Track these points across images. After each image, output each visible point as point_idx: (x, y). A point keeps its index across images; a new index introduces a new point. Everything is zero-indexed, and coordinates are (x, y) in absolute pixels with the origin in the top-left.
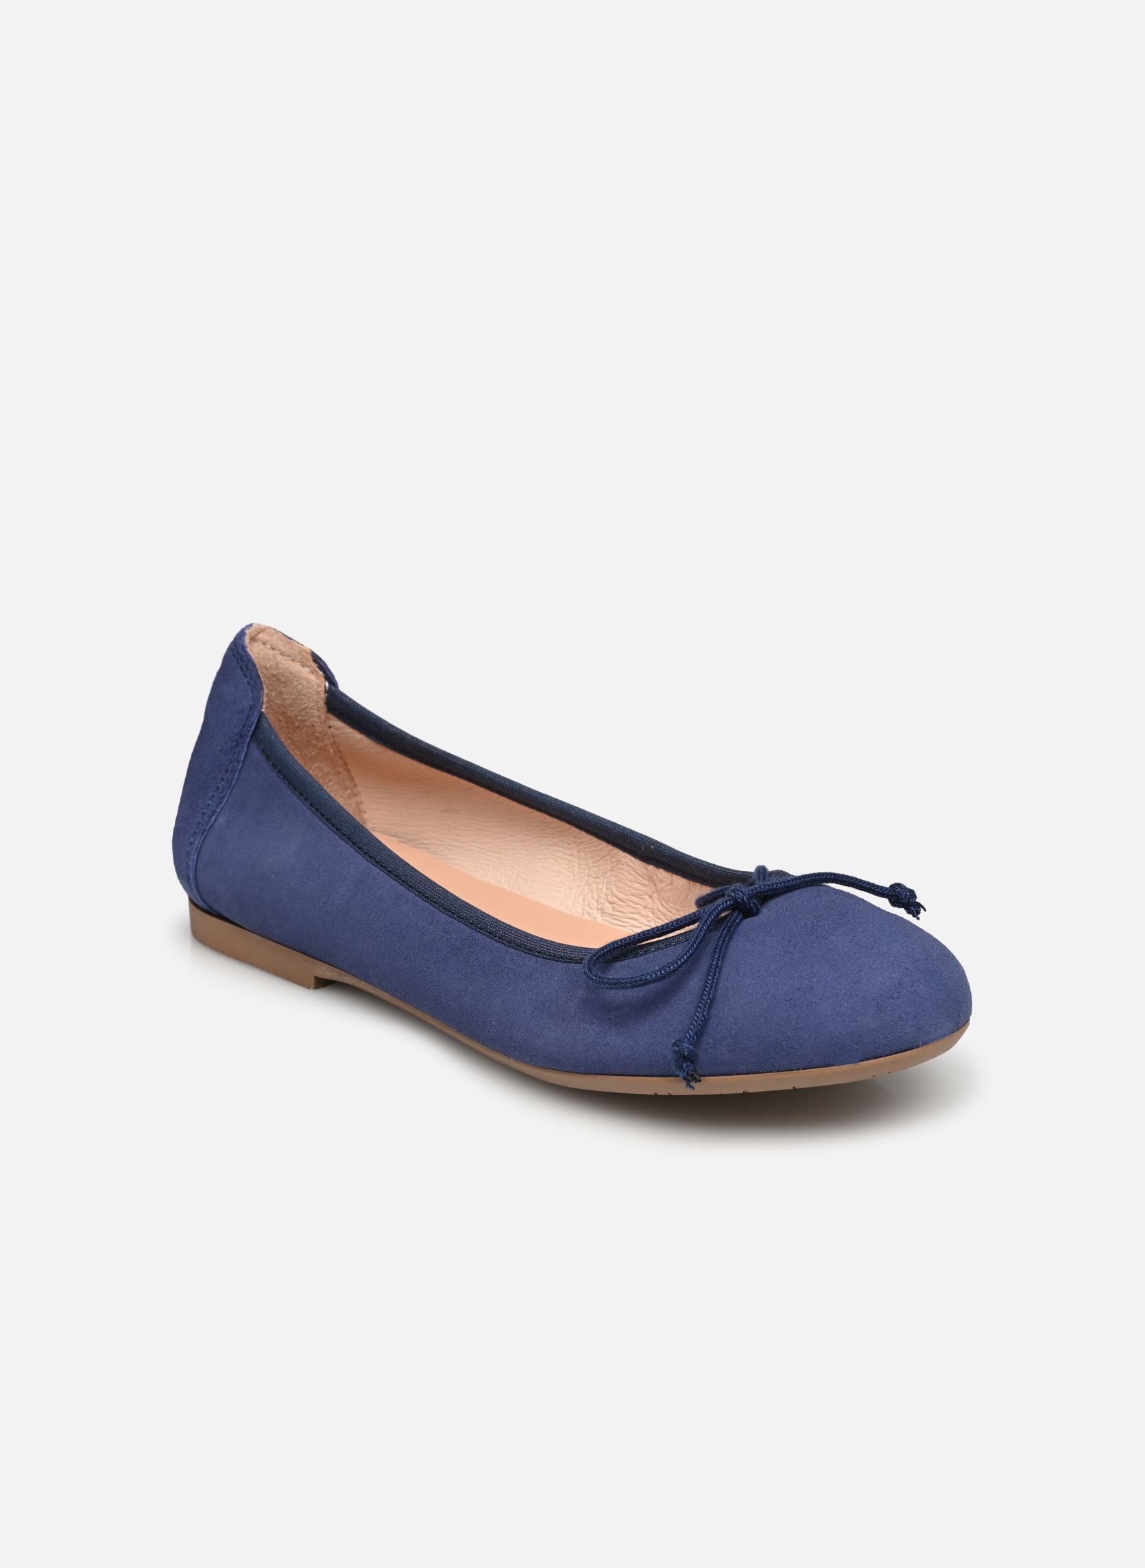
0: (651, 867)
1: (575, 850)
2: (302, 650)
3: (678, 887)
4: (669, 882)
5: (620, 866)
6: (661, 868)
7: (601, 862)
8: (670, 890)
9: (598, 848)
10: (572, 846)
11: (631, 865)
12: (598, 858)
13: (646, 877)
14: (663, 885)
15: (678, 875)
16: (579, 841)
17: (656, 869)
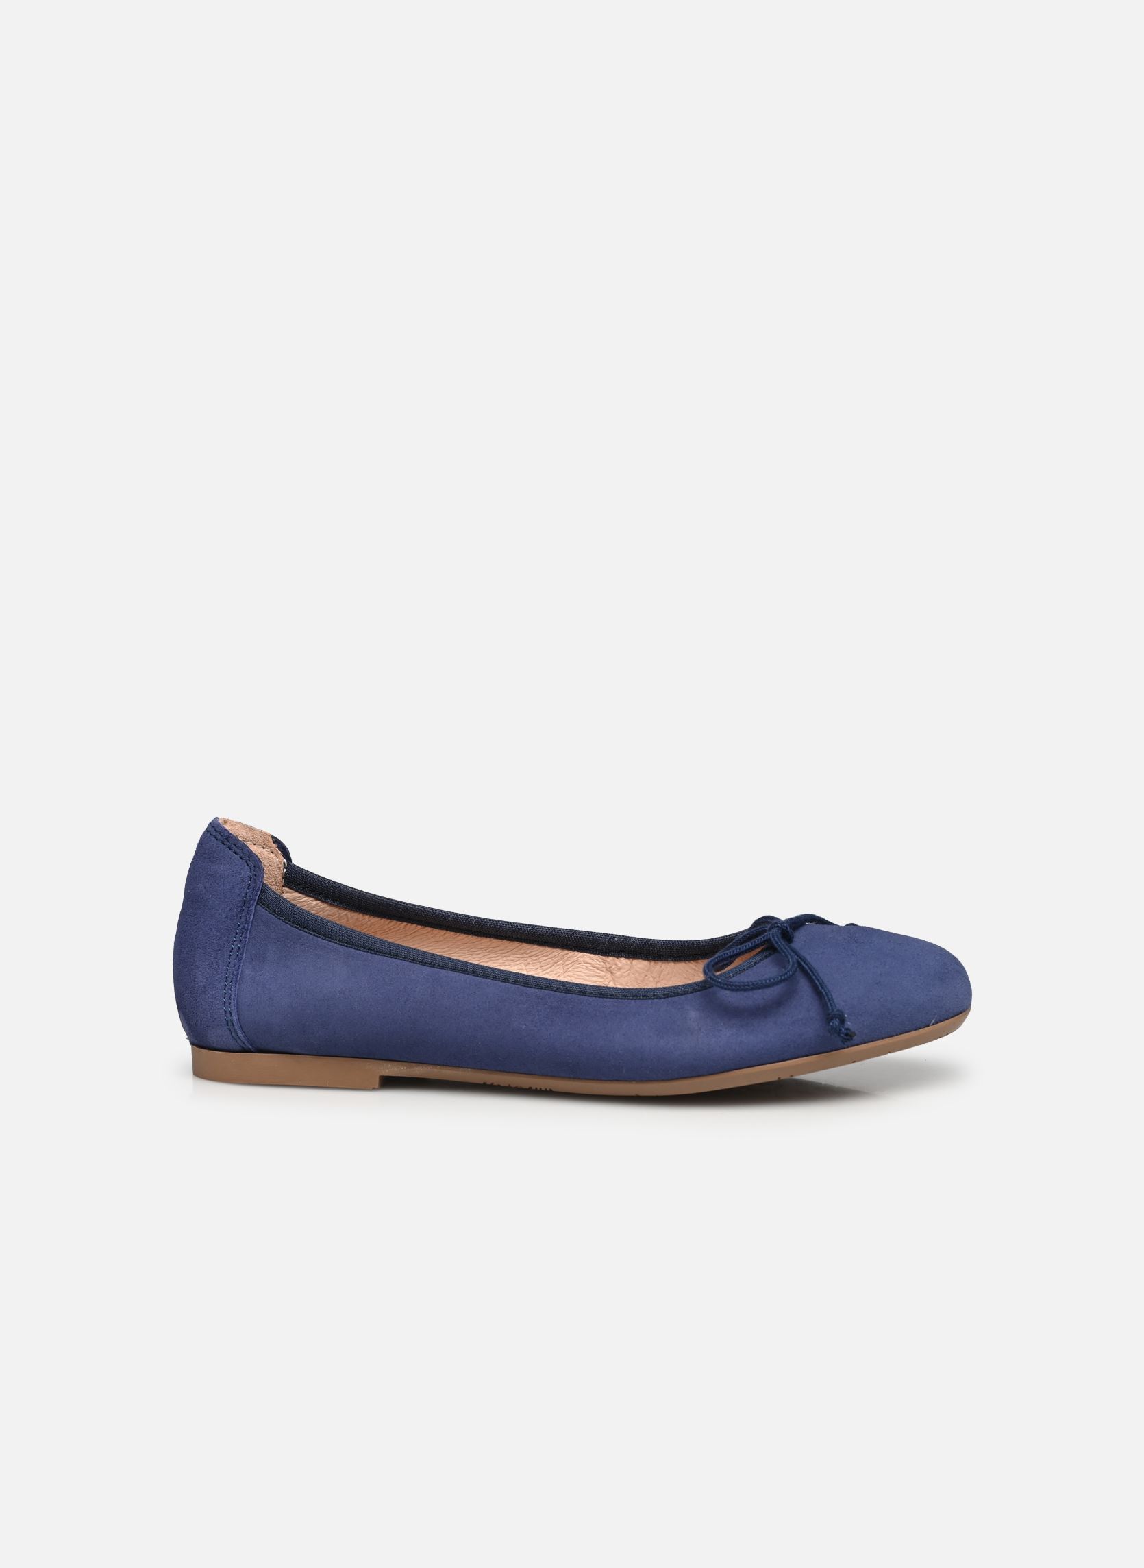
0: (611, 959)
1: (523, 965)
2: (263, 834)
3: (638, 969)
4: (627, 967)
5: (576, 965)
6: (622, 957)
7: (553, 967)
8: (629, 975)
9: (551, 955)
10: (518, 962)
11: (590, 961)
12: (550, 966)
13: (604, 969)
14: (622, 972)
15: (639, 959)
16: (527, 956)
17: (616, 959)
